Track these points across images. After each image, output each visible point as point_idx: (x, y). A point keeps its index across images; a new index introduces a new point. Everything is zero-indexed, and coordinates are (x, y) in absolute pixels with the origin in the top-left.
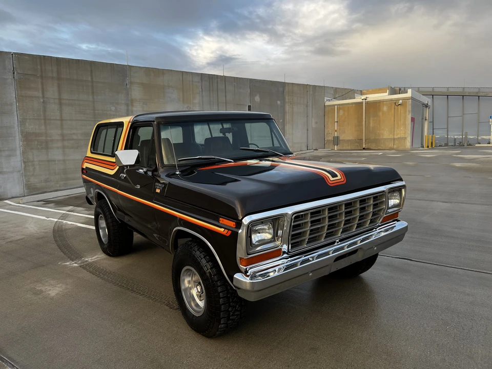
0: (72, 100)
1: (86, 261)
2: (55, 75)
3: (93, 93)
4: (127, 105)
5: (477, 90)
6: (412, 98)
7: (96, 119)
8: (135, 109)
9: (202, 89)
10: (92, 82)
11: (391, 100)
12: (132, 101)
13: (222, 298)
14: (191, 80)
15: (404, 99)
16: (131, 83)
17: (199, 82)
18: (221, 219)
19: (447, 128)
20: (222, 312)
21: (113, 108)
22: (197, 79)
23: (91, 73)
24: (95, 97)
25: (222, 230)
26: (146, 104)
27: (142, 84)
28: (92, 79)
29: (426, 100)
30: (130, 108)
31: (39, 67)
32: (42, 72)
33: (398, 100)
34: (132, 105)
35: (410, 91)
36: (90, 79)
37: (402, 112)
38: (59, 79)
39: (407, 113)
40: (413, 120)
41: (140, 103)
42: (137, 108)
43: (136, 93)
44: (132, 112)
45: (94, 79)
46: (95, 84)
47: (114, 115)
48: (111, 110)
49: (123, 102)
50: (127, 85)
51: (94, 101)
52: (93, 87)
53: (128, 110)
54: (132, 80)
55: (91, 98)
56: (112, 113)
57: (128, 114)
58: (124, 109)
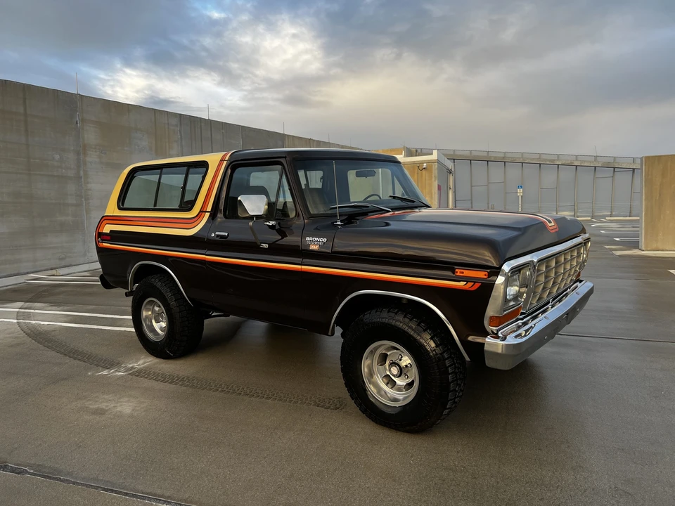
1: (132, 368)
3: (26, 132)
4: (78, 154)
5: (502, 155)
6: (438, 161)
7: (32, 172)
8: (88, 159)
9: (181, 135)
10: (26, 115)
11: (414, 163)
12: (85, 149)
13: (451, 373)
14: (167, 122)
15: (428, 162)
16: (83, 121)
17: (176, 126)
18: (457, 270)
19: (471, 200)
20: (451, 391)
21: (57, 157)
22: (174, 121)
23: (25, 102)
24: (30, 138)
25: (462, 284)
26: (105, 153)
27: (99, 123)
28: (25, 110)
29: (450, 164)
30: (82, 157)
33: (422, 162)
34: (85, 153)
35: (435, 152)
36: (21, 110)
37: (427, 178)
39: (433, 179)
40: (439, 188)
41: (96, 152)
42: (92, 157)
43: (91, 136)
44: (85, 163)
45: (29, 111)
46: (29, 119)
47: (59, 167)
48: (53, 159)
49: (72, 148)
50: (77, 123)
51: (28, 145)
52: (26, 123)
53: (78, 161)
54: (85, 116)
55: (24, 139)
56: (55, 164)
57: (79, 167)
58: (72, 158)
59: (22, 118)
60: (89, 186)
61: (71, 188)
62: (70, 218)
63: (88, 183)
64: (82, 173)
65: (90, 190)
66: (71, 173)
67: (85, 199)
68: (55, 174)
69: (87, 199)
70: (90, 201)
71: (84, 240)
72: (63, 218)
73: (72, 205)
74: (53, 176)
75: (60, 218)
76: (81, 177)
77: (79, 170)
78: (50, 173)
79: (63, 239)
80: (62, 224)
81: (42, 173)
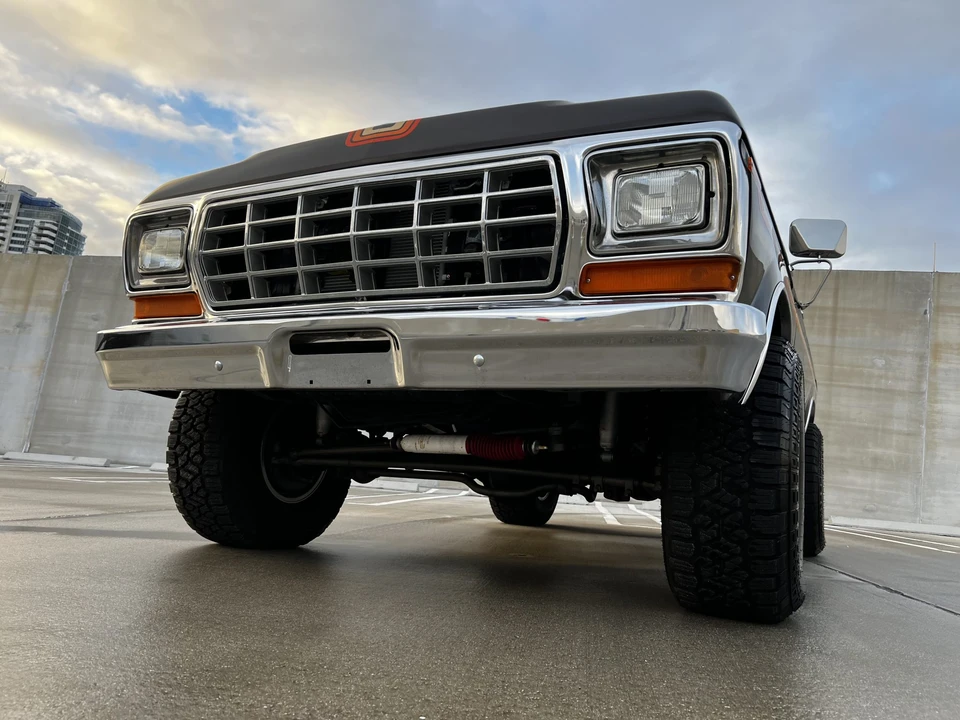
3: (834, 331)
4: (922, 357)
7: (833, 383)
8: (941, 366)
10: (836, 309)
12: (937, 350)
16: (938, 309)
21: (880, 362)
23: (836, 294)
24: (838, 339)
28: (836, 303)
30: (929, 362)
34: (936, 357)
36: (830, 303)
41: (958, 354)
42: (951, 363)
43: (951, 330)
44: (934, 371)
45: (841, 304)
46: (840, 314)
47: (881, 377)
48: (873, 366)
49: (912, 350)
50: (925, 313)
51: (833, 347)
52: (835, 319)
53: (921, 368)
54: (943, 302)
55: (827, 340)
56: (876, 372)
57: (920, 377)
58: (909, 364)
59: (829, 313)
60: (939, 407)
61: (902, 407)
62: (892, 453)
63: (936, 402)
64: (925, 386)
65: (938, 413)
66: (904, 386)
67: (928, 427)
68: (874, 386)
69: (931, 426)
70: (938, 430)
71: (917, 489)
72: (879, 451)
73: (899, 433)
74: (870, 389)
75: (873, 450)
76: (923, 393)
77: (920, 382)
78: (864, 385)
79: (876, 481)
80: (876, 459)
81: (851, 384)
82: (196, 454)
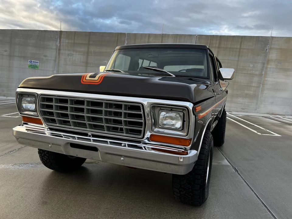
0: (224, 60)
2: (217, 45)
3: (239, 55)
4: (264, 64)
7: (237, 72)
8: (269, 66)
10: (240, 49)
12: (268, 62)
16: (271, 48)
21: (251, 65)
23: (241, 42)
24: (240, 58)
26: (281, 63)
27: (281, 49)
30: (265, 65)
31: (209, 41)
32: (210, 44)
34: (268, 64)
36: (239, 47)
38: (219, 48)
41: (274, 63)
42: (272, 66)
43: (273, 55)
44: (266, 68)
45: (242, 47)
46: (241, 50)
47: (251, 70)
48: (249, 66)
49: (261, 62)
50: (267, 50)
51: (238, 61)
52: (240, 52)
53: (263, 67)
54: (272, 46)
55: (237, 59)
56: (250, 68)
57: (262, 70)
58: (259, 66)
59: (238, 50)
60: (266, 79)
61: (256, 79)
62: (251, 92)
63: (266, 77)
64: (263, 73)
65: (266, 81)
66: (257, 73)
67: (262, 85)
68: (249, 73)
69: (263, 85)
70: (265, 86)
71: (257, 103)
72: (248, 92)
73: (254, 87)
74: (247, 74)
75: (246, 92)
76: (263, 75)
77: (262, 71)
78: (246, 73)
79: (246, 101)
80: (247, 94)
81: (242, 72)
82: (46, 153)
